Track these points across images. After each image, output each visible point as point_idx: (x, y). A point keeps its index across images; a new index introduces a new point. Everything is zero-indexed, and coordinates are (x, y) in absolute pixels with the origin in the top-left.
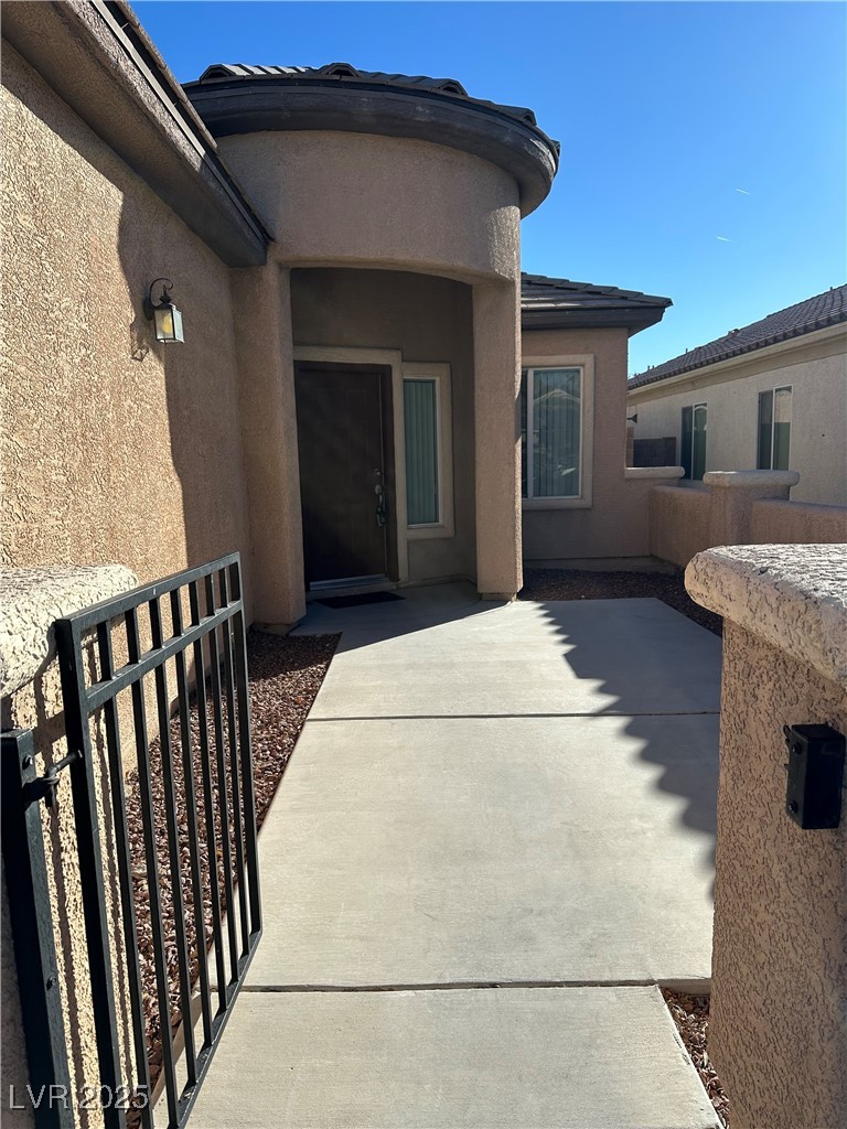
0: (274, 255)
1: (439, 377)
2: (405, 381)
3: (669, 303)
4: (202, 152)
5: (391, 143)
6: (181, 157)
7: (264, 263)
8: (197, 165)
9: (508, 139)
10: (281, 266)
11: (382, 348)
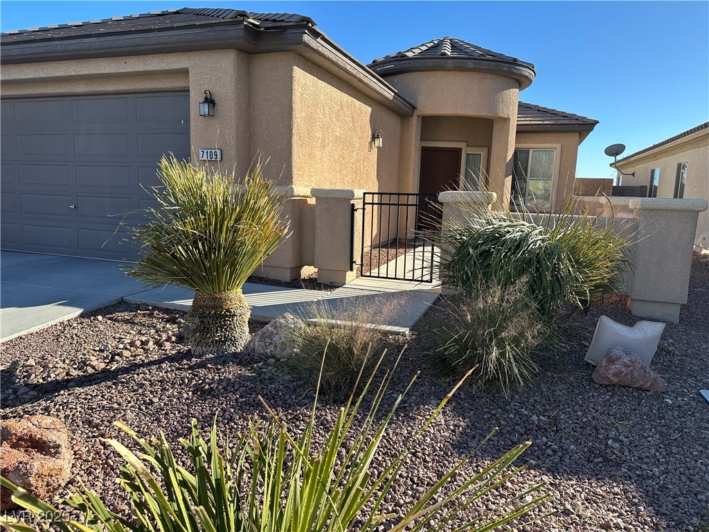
0: (416, 113)
1: (483, 153)
2: (468, 154)
3: (598, 122)
4: (393, 94)
5: (460, 74)
6: (387, 98)
7: (412, 116)
8: (391, 98)
9: (505, 69)
10: (418, 116)
11: (459, 141)
